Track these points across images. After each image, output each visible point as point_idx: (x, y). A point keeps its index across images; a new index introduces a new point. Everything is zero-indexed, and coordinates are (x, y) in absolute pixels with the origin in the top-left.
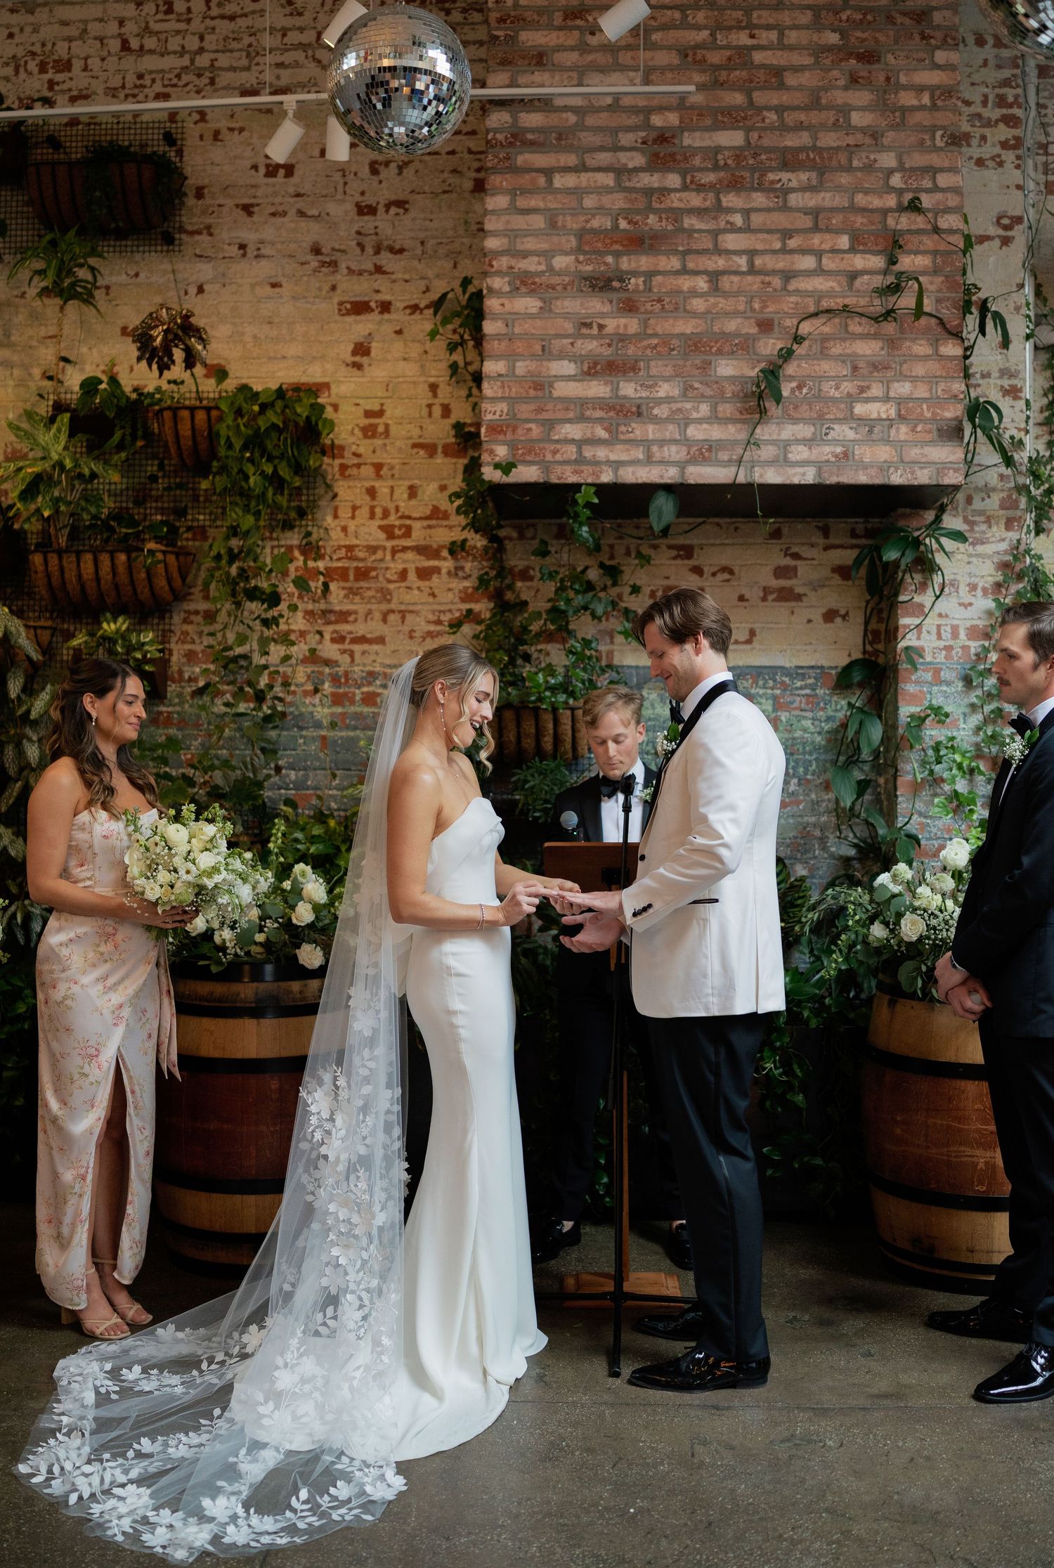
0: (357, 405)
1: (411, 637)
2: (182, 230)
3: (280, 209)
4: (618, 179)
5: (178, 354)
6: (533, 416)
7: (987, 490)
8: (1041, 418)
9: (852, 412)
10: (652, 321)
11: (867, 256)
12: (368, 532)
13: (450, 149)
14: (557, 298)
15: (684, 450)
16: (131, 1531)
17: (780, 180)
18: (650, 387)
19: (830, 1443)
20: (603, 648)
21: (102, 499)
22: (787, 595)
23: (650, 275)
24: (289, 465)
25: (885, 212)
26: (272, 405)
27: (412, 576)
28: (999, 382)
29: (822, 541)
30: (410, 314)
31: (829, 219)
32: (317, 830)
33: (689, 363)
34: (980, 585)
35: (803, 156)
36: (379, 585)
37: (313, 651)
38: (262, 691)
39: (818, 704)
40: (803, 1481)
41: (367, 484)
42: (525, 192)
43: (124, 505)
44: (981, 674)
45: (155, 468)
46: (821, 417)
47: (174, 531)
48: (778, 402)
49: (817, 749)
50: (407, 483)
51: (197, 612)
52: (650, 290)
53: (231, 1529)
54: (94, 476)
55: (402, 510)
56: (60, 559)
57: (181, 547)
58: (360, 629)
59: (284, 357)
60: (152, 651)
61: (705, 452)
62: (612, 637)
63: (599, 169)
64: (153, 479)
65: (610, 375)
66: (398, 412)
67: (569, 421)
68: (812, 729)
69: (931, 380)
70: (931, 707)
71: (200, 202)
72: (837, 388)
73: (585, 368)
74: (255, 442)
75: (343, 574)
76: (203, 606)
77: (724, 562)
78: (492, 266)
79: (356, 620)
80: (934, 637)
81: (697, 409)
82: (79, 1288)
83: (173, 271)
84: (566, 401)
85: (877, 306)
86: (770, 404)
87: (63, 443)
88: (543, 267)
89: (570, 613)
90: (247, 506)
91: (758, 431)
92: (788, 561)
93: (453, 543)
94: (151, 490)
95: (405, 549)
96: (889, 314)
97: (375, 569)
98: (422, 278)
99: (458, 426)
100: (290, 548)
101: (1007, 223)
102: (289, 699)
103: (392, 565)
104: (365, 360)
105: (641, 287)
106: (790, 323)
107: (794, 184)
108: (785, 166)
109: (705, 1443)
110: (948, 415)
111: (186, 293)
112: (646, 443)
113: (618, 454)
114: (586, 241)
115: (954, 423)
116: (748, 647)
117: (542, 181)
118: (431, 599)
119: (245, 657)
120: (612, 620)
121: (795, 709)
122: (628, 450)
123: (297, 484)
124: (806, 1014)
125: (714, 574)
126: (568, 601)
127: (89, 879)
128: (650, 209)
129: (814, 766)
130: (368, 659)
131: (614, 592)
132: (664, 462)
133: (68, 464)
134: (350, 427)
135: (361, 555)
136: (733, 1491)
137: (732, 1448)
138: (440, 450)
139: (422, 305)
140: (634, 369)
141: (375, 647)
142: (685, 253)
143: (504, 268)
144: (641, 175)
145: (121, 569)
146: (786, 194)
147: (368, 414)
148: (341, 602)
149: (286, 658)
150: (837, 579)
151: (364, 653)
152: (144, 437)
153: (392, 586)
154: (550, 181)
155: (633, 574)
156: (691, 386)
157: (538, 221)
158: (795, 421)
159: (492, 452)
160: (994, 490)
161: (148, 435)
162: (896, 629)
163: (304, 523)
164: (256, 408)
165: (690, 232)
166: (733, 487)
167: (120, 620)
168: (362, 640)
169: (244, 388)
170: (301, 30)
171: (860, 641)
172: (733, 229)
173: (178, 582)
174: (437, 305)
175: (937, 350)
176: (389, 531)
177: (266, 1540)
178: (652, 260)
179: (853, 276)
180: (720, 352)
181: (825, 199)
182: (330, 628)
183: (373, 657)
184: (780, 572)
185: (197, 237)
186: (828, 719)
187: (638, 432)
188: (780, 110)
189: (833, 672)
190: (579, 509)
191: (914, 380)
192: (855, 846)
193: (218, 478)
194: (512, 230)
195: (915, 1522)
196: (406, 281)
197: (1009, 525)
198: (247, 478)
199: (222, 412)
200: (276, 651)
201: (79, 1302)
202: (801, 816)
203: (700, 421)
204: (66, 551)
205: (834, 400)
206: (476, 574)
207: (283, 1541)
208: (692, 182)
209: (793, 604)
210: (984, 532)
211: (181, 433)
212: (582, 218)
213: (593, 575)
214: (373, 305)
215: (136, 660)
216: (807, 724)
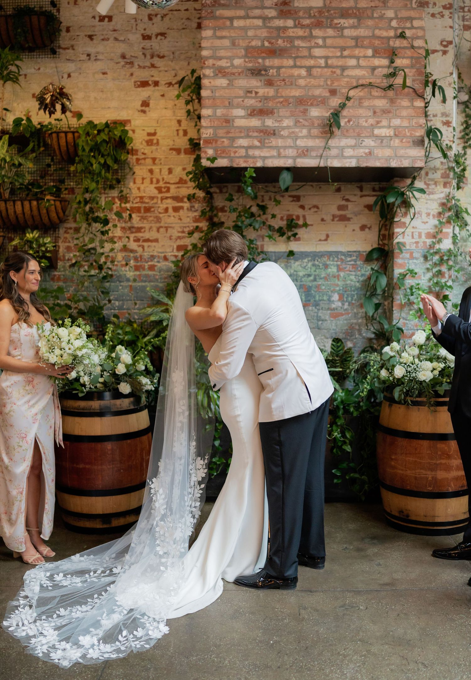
0: (144, 130)
1: (171, 239)
2: (59, 47)
3: (106, 37)
4: (264, 23)
5: (58, 107)
6: (224, 135)
7: (435, 169)
8: (460, 135)
9: (373, 133)
10: (280, 90)
11: (380, 59)
12: (150, 190)
13: (186, 8)
14: (236, 79)
15: (295, 151)
16: (46, 651)
17: (340, 23)
18: (280, 121)
19: (361, 608)
20: (259, 243)
21: (25, 176)
22: (343, 218)
23: (279, 68)
24: (112, 159)
25: (389, 38)
26: (103, 130)
27: (170, 210)
28: (441, 119)
29: (359, 193)
30: (168, 87)
31: (363, 42)
32: (128, 329)
33: (297, 110)
34: (432, 213)
35: (350, 12)
36: (155, 215)
37: (125, 246)
38: (101, 265)
39: (357, 268)
40: (349, 626)
41: (149, 167)
42: (220, 28)
43: (36, 178)
44: (432, 254)
45: (50, 160)
46: (359, 135)
47: (59, 190)
48: (339, 128)
49: (357, 289)
50: (168, 167)
51: (71, 228)
52: (279, 75)
53: (91, 651)
54: (20, 165)
55: (165, 179)
56: (6, 204)
57: (62, 198)
58: (147, 235)
59: (109, 108)
60: (50, 247)
61: (305, 152)
62: (263, 238)
63: (255, 18)
64: (49, 166)
65: (260, 116)
66: (163, 133)
67: (242, 137)
68: (355, 280)
69: (410, 118)
70: (409, 270)
71: (68, 34)
72: (366, 122)
73: (249, 113)
74: (96, 148)
75: (138, 210)
76: (73, 225)
77: (315, 203)
78: (205, 64)
79: (145, 231)
80: (410, 237)
81: (301, 132)
82: (21, 542)
83: (56, 67)
84: (241, 129)
85: (385, 83)
86: (335, 129)
87: (6, 149)
88: (229, 65)
89: (243, 228)
90: (92, 178)
91: (330, 142)
92: (344, 203)
93: (189, 195)
94: (48, 171)
95: (167, 198)
96: (390, 87)
97: (153, 207)
98: (173, 70)
99: (191, 140)
100: (113, 198)
101: (446, 44)
102: (114, 268)
103: (161, 206)
104: (147, 109)
105: (275, 74)
106: (344, 91)
107: (346, 25)
108: (343, 16)
109: (305, 608)
110: (418, 134)
111: (62, 77)
112: (277, 148)
113: (265, 152)
114: (250, 52)
115: (420, 138)
116: (325, 242)
117: (228, 23)
118: (179, 221)
119: (94, 249)
120: (263, 230)
121: (347, 271)
122: (269, 151)
123: (116, 168)
124: (352, 409)
125: (310, 209)
126: (242, 222)
127: (19, 355)
128: (279, 37)
129: (356, 297)
130: (151, 249)
131: (264, 217)
132: (285, 157)
133: (8, 159)
134: (140, 141)
135: (147, 201)
136: (317, 631)
137: (317, 611)
138: (182, 151)
139: (173, 83)
140: (272, 112)
141: (154, 244)
142: (295, 58)
143: (211, 65)
144: (275, 20)
145: (34, 208)
146: (343, 29)
147: (149, 134)
148: (138, 223)
149: (112, 250)
150: (366, 211)
151: (149, 246)
152: (44, 146)
153: (161, 215)
154: (232, 23)
155: (272, 209)
156: (299, 121)
157: (226, 43)
158: (347, 137)
159: (206, 152)
160: (438, 169)
161: (46, 145)
162: (393, 234)
163: (119, 186)
164: (96, 132)
165: (298, 48)
166: (318, 169)
167: (35, 232)
168: (148, 240)
169: (90, 123)
171: (376, 239)
172: (317, 46)
173: (61, 214)
174: (180, 82)
175: (413, 104)
176: (159, 190)
177: (106, 656)
178: (280, 61)
179: (374, 69)
180: (312, 105)
181: (361, 32)
182: (133, 235)
183: (153, 248)
184: (340, 208)
185: (67, 51)
186: (362, 275)
187: (274, 143)
189: (365, 254)
190: (246, 179)
191: (402, 118)
192: (374, 333)
193: (78, 165)
194: (214, 47)
195: (400, 645)
196: (166, 71)
197: (445, 185)
198: (92, 165)
199: (80, 134)
200: (108, 246)
201: (22, 549)
202: (350, 320)
203: (303, 137)
204: (9, 200)
205: (365, 127)
206: (200, 209)
207: (114, 656)
208: (299, 24)
209: (346, 222)
210: (433, 189)
211: (61, 144)
212: (247, 41)
213: (254, 209)
214: (150, 82)
215: (42, 251)
216: (353, 277)
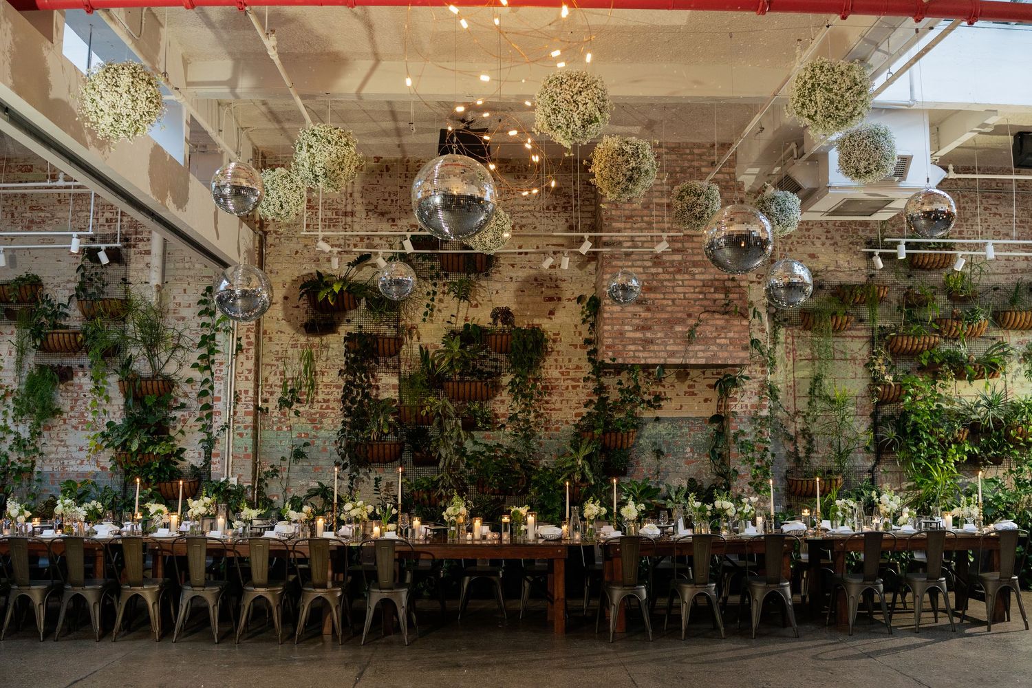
0: (551, 331)
1: (571, 409)
2: (492, 273)
3: (524, 266)
4: (644, 270)
6: (619, 343)
7: (755, 362)
8: (770, 337)
9: (716, 342)
10: (655, 314)
11: (719, 294)
12: (555, 374)
15: (666, 354)
17: (693, 271)
18: (655, 334)
22: (693, 394)
23: (654, 300)
25: (724, 281)
26: (528, 333)
27: (570, 388)
29: (703, 376)
30: (568, 301)
31: (707, 283)
33: (667, 327)
34: (754, 392)
35: (699, 263)
36: (559, 391)
39: (703, 429)
41: (555, 358)
44: (755, 420)
46: (707, 343)
48: (694, 339)
49: (703, 444)
50: (568, 357)
52: (654, 304)
55: (566, 366)
56: (458, 384)
58: (553, 406)
59: (526, 315)
61: (672, 354)
63: (638, 267)
65: (643, 330)
66: (564, 334)
67: (631, 345)
68: (702, 437)
69: (739, 332)
70: (740, 431)
71: (497, 263)
72: (711, 335)
73: (635, 328)
77: (671, 384)
79: (552, 403)
80: (740, 408)
81: (669, 341)
83: (488, 286)
84: (630, 339)
85: (723, 310)
86: (692, 340)
87: (459, 346)
91: (689, 348)
92: (692, 383)
93: (585, 378)
95: (567, 379)
96: (727, 312)
97: (558, 386)
98: (572, 290)
99: (585, 339)
100: (529, 379)
101: (760, 277)
103: (564, 385)
104: (553, 317)
105: (652, 304)
106: (697, 315)
107: (697, 272)
108: (694, 266)
110: (745, 343)
111: (492, 293)
112: (654, 352)
113: (646, 355)
115: (747, 346)
116: (680, 411)
118: (577, 396)
121: (696, 431)
122: (649, 354)
125: (668, 387)
128: (653, 279)
129: (703, 450)
132: (659, 357)
134: (550, 339)
135: (553, 381)
138: (579, 347)
139: (571, 298)
140: (650, 328)
141: (558, 412)
142: (665, 293)
144: (650, 268)
145: (479, 389)
146: (695, 275)
147: (555, 335)
150: (709, 389)
151: (555, 414)
153: (564, 392)
156: (668, 334)
158: (699, 345)
159: (607, 354)
162: (729, 405)
163: (533, 370)
165: (666, 287)
166: (681, 365)
168: (554, 409)
169: (519, 328)
170: (529, 205)
171: (716, 408)
172: (679, 286)
174: (578, 299)
175: (741, 323)
176: (562, 374)
178: (655, 295)
179: (715, 300)
180: (676, 324)
181: (707, 276)
183: (557, 415)
185: (495, 275)
186: (707, 434)
187: (652, 348)
188: (692, 249)
189: (708, 419)
191: (734, 332)
196: (566, 290)
197: (762, 372)
199: (514, 337)
202: (699, 466)
203: (671, 345)
204: (460, 382)
205: (711, 338)
206: (592, 388)
208: (666, 271)
209: (694, 397)
210: (755, 375)
211: (497, 342)
214: (555, 298)
215: (486, 418)
216: (700, 435)
